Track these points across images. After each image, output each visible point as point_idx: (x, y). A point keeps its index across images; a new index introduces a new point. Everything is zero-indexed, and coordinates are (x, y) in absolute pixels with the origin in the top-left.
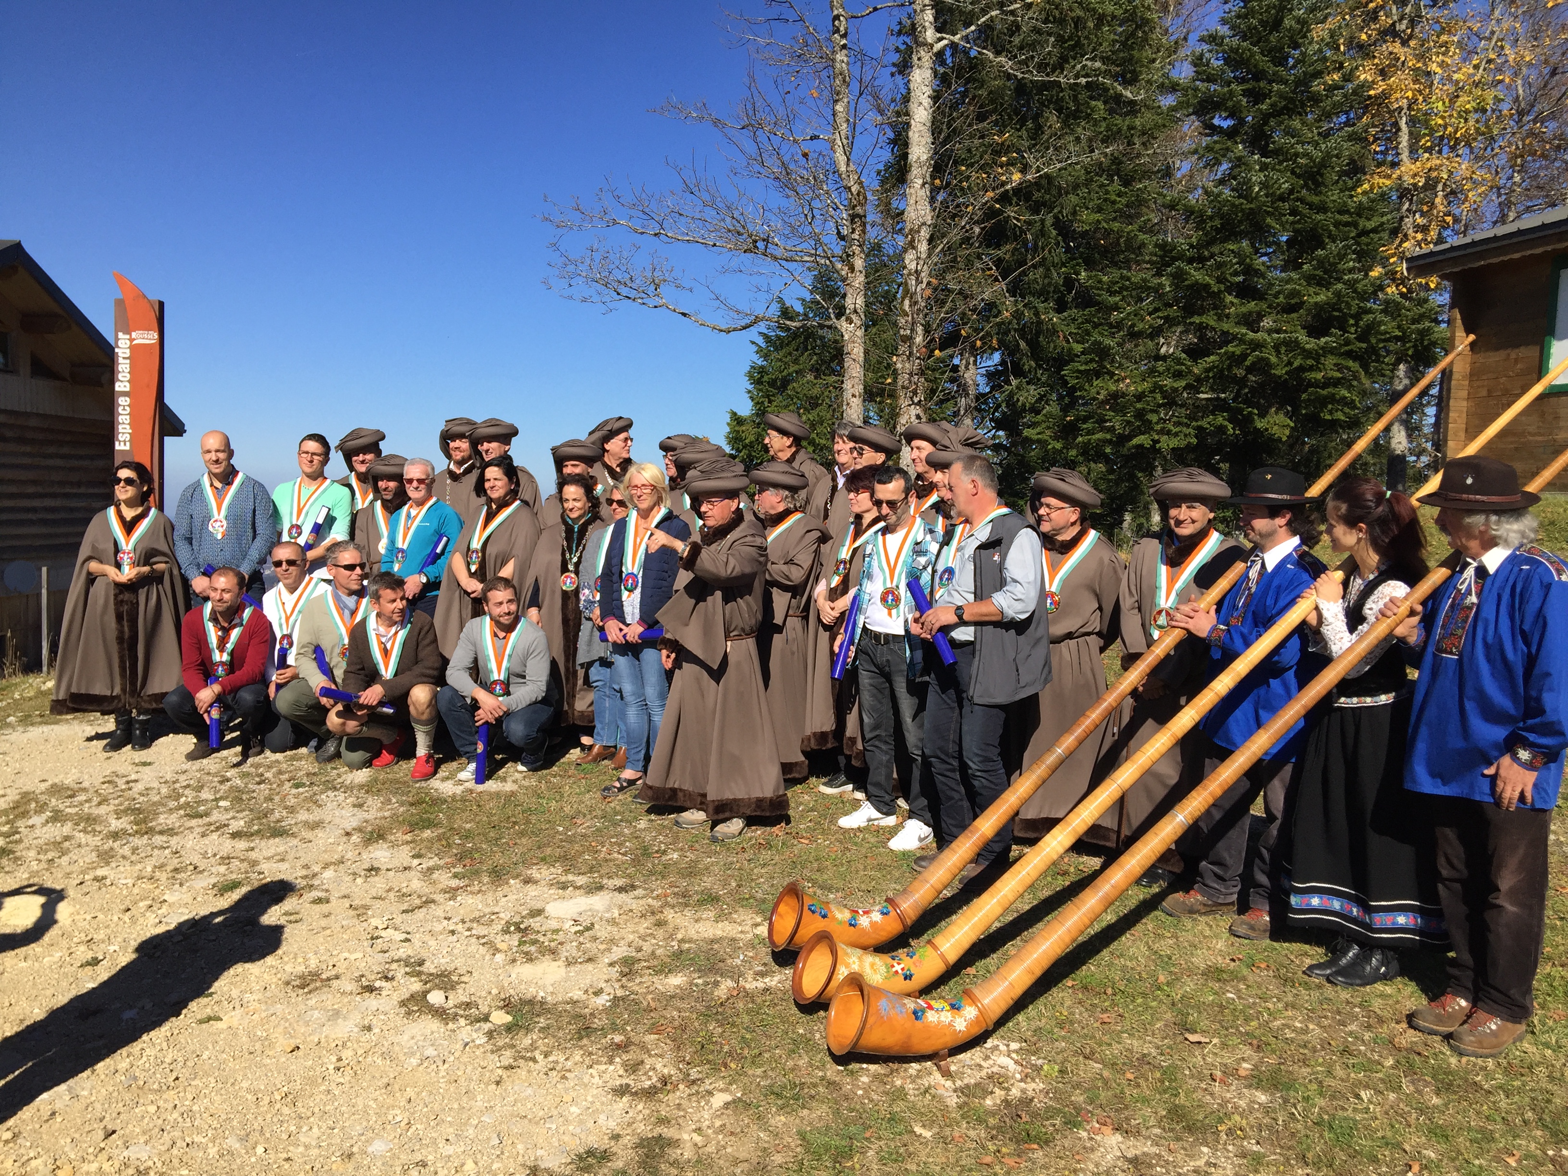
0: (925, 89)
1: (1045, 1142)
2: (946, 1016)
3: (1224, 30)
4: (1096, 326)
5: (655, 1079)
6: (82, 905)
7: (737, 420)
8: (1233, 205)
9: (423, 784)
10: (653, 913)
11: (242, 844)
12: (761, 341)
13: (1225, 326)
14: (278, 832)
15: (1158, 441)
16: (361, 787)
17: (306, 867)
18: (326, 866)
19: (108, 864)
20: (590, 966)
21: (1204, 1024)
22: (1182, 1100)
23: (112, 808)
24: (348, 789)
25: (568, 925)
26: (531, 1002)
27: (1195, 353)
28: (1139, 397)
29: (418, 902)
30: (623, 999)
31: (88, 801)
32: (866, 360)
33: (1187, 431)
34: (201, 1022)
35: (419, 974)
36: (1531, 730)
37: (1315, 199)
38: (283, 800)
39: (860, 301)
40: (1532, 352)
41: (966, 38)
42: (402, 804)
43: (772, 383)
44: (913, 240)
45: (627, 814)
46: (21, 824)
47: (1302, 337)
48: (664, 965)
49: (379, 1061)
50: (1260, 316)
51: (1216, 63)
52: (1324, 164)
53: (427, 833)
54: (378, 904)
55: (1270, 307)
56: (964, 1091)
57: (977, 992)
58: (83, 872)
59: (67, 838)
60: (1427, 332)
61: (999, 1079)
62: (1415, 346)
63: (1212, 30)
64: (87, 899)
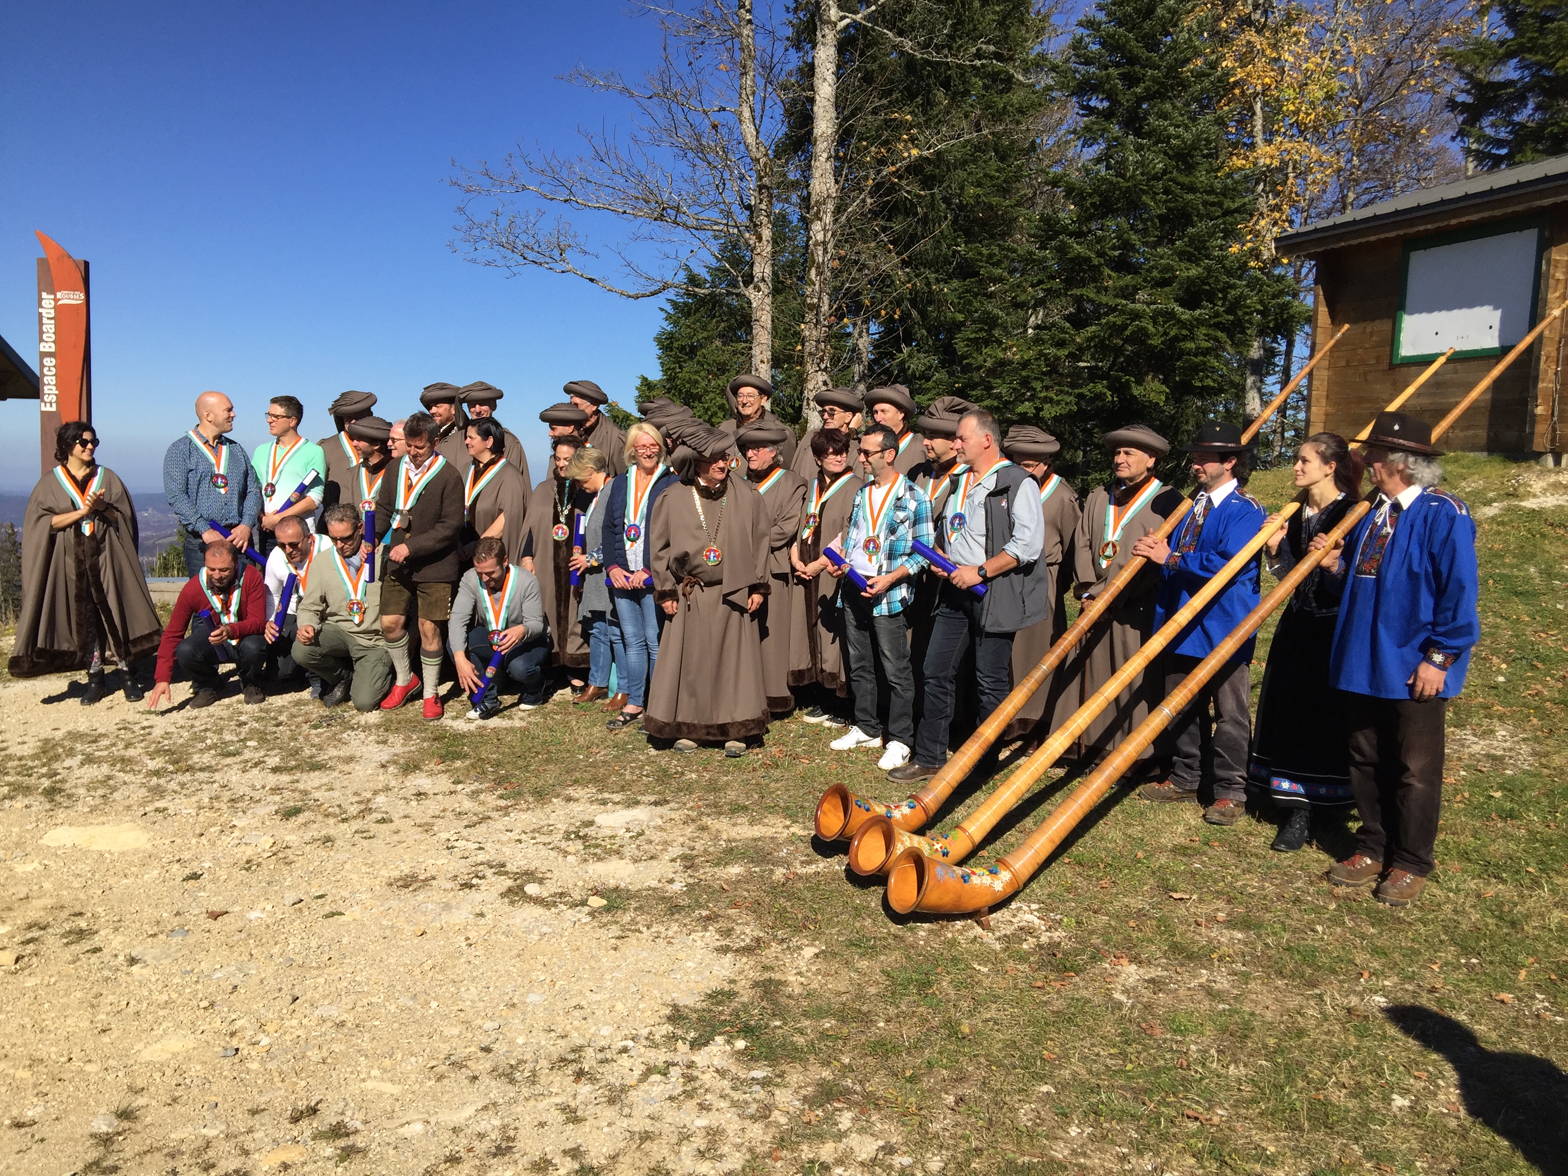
0: (829, 66)
1: (1078, 971)
2: (987, 880)
3: (1101, 16)
4: (976, 295)
5: (748, 941)
6: (156, 831)
7: (647, 385)
8: (1111, 182)
9: (436, 723)
10: (693, 820)
11: (285, 778)
12: (669, 307)
13: (1104, 299)
14: (317, 767)
15: (1042, 409)
16: (378, 726)
17: (356, 794)
18: (376, 793)
19: (162, 797)
20: (654, 863)
21: (1182, 886)
22: (1178, 939)
23: (140, 751)
24: (366, 728)
25: (622, 832)
26: (616, 889)
27: (1078, 321)
28: (1025, 364)
29: (475, 818)
30: (698, 884)
31: (114, 745)
32: (774, 328)
33: (1069, 399)
34: (327, 916)
35: (506, 873)
36: (1444, 634)
37: (1185, 180)
38: (307, 738)
39: (768, 270)
40: (1386, 325)
41: (868, 18)
42: (424, 740)
43: (682, 349)
44: (819, 211)
45: (637, 744)
46: (56, 766)
47: (1178, 309)
48: (720, 859)
49: (503, 938)
50: (1136, 290)
51: (1095, 48)
52: (1194, 147)
53: (458, 764)
54: (439, 821)
55: (1145, 280)
56: (1006, 939)
57: (1009, 859)
58: (143, 804)
59: (109, 778)
60: (1285, 306)
61: (1028, 931)
62: (1276, 319)
63: (1090, 15)
64: (157, 826)
